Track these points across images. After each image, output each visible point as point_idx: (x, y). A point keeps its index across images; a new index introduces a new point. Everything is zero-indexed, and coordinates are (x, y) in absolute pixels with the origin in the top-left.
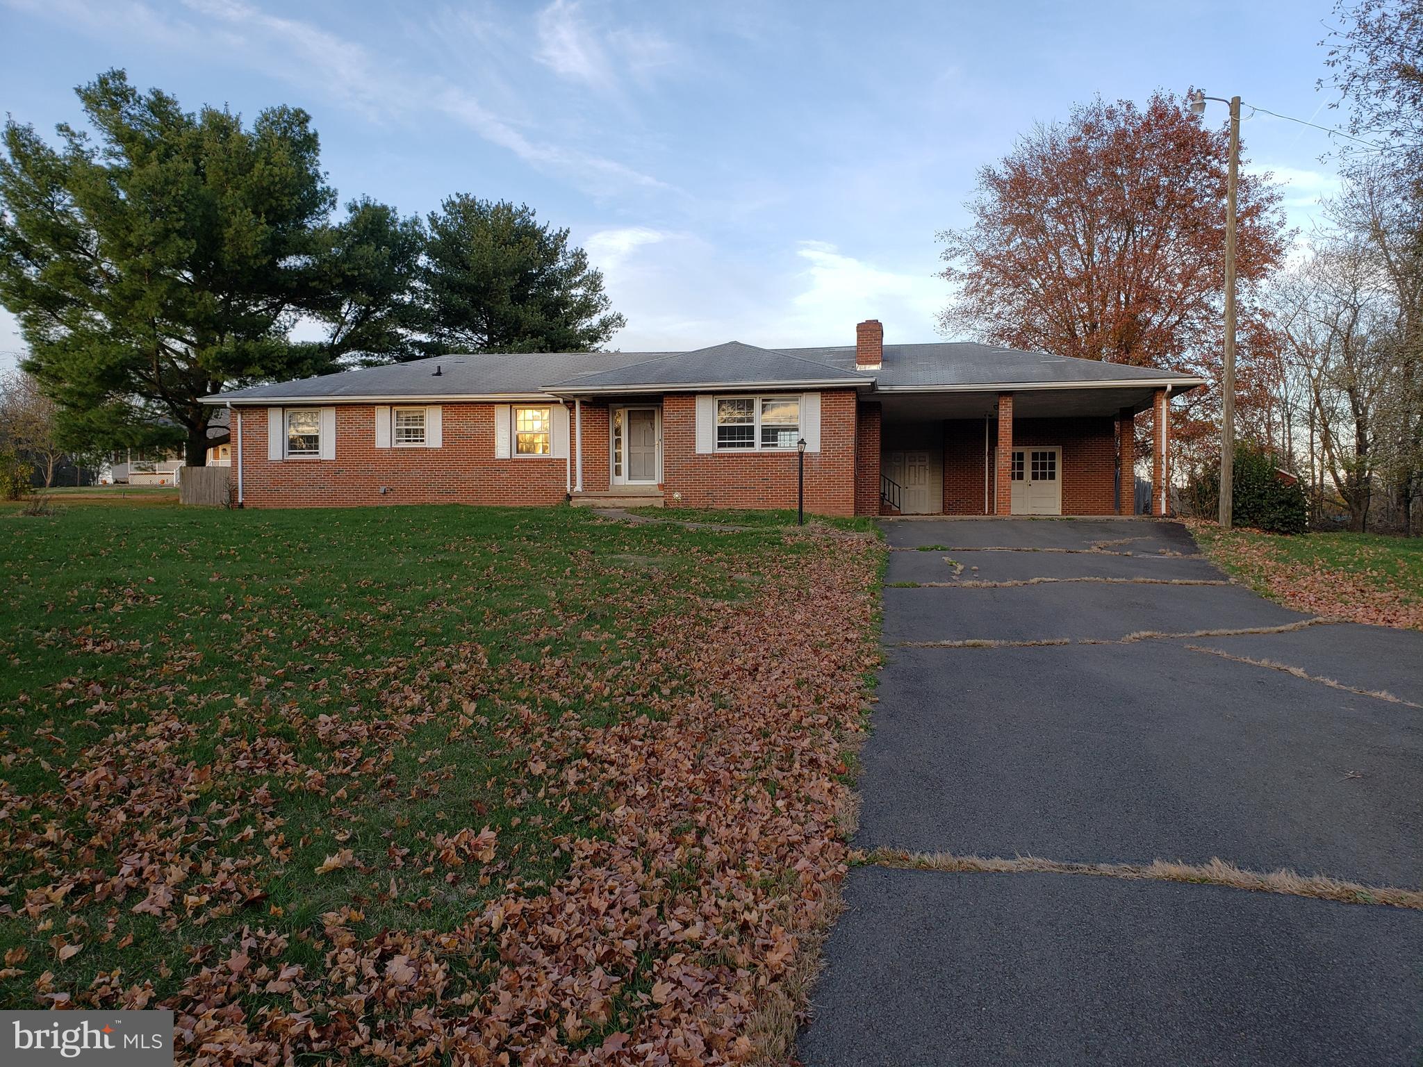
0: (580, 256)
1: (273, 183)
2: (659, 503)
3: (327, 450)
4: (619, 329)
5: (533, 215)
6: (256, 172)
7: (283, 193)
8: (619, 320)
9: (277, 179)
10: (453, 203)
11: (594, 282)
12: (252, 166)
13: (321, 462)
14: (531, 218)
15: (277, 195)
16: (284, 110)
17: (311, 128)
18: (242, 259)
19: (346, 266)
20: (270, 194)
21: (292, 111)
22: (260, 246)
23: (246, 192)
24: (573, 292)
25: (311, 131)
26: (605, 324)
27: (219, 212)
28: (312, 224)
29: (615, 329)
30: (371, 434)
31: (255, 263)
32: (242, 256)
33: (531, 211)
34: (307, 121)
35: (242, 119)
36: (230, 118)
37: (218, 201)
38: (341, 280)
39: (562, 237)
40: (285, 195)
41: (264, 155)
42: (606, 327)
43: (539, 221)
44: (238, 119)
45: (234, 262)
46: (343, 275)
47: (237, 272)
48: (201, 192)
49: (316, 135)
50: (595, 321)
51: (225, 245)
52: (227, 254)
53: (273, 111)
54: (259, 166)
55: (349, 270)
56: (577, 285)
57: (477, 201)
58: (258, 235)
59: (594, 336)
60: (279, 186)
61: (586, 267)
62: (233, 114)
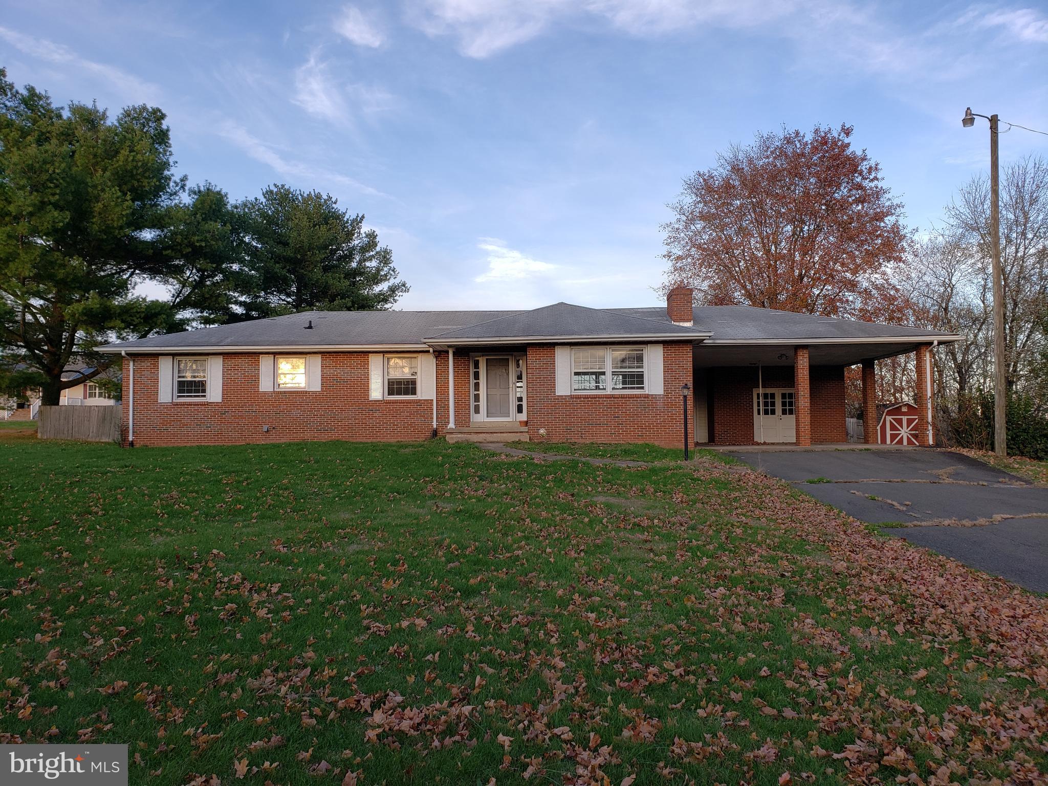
0: (372, 236)
1: (136, 167)
2: (525, 438)
3: (214, 393)
4: (404, 294)
5: (335, 203)
6: (121, 157)
7: (143, 176)
8: (403, 287)
9: (140, 164)
10: (271, 192)
11: (385, 257)
12: (117, 152)
13: (208, 404)
14: (334, 205)
15: (139, 177)
16: (144, 108)
17: (165, 124)
18: (108, 230)
19: (196, 238)
20: (132, 176)
21: (150, 110)
22: (125, 219)
23: (112, 174)
24: (368, 264)
25: (164, 127)
26: (393, 290)
27: (90, 190)
28: (165, 202)
29: (401, 294)
30: (256, 379)
31: (119, 233)
32: (108, 227)
33: (334, 200)
34: (163, 119)
35: (108, 114)
36: (97, 111)
37: (89, 180)
38: (190, 250)
39: (358, 221)
40: (146, 178)
41: (128, 143)
42: (394, 292)
43: (340, 207)
44: (104, 113)
45: (100, 232)
46: (191, 245)
47: (102, 240)
48: (73, 172)
49: (168, 130)
50: (383, 287)
51: (94, 217)
52: (95, 226)
53: (134, 109)
54: (124, 152)
55: (198, 241)
56: (370, 259)
57: (292, 190)
58: (123, 210)
59: (384, 298)
60: (141, 170)
61: (377, 245)
62: (101, 108)
